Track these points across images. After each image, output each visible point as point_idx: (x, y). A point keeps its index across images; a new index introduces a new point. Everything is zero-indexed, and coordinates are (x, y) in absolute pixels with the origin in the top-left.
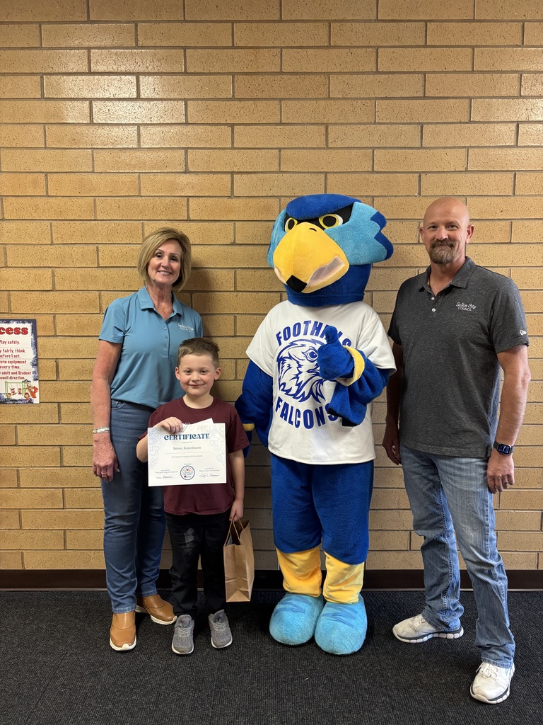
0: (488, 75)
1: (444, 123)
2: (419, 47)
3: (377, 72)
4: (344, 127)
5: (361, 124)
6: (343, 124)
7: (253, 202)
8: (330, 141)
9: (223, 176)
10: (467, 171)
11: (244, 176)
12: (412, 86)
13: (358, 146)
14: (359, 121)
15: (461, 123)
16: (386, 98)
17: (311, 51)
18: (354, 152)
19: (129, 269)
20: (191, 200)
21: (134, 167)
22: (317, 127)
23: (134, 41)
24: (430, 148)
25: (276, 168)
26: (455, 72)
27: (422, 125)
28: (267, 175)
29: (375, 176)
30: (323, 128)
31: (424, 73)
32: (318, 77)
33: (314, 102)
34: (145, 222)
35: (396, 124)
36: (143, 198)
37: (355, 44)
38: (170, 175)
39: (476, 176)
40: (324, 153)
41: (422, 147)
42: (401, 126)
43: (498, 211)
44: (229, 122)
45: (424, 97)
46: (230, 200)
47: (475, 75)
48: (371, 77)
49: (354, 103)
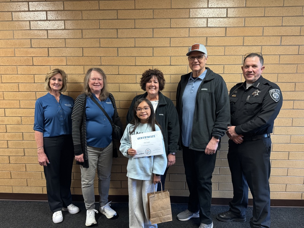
0: (141, 10)
3: (99, 10)
4: (88, 30)
6: (87, 29)
7: (56, 59)
8: (83, 36)
9: (45, 49)
10: (135, 47)
11: (53, 48)
12: (113, 15)
13: (94, 37)
14: (94, 28)
15: (132, 28)
16: (103, 19)
17: (74, 2)
18: (93, 39)
19: (13, 84)
20: (34, 58)
21: (13, 46)
22: (78, 30)
24: (121, 38)
25: (64, 46)
27: (117, 29)
28: (61, 49)
29: (101, 48)
30: (81, 31)
31: (117, 10)
32: (78, 12)
33: (77, 21)
34: (18, 66)
35: (108, 29)
36: (16, 57)
38: (26, 49)
39: (139, 49)
40: (81, 40)
41: (117, 38)
43: (148, 62)
44: (46, 29)
45: (118, 19)
46: (48, 57)
47: (136, 11)
48: (97, 11)
49: (92, 21)
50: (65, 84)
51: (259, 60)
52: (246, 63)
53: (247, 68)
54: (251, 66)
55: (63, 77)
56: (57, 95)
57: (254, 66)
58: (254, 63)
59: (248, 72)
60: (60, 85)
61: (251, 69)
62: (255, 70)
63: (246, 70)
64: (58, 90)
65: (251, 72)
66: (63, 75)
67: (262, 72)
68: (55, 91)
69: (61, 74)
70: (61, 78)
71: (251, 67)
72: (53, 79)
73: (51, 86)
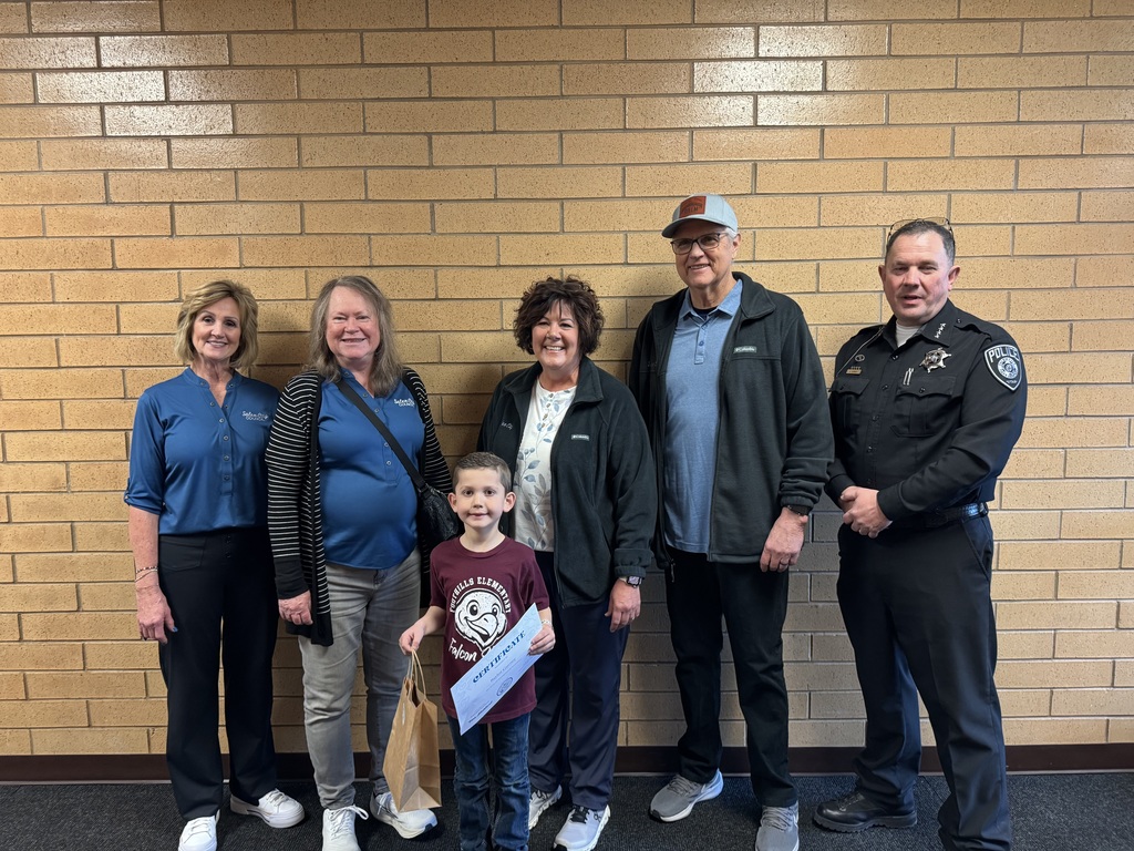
0: (515, 68)
1: (461, 133)
2: (419, 30)
3: (363, 65)
4: (322, 139)
5: (345, 134)
6: (320, 135)
7: (203, 243)
8: (305, 159)
9: (159, 207)
10: (496, 199)
11: (189, 206)
12: (414, 82)
13: (344, 165)
14: (343, 130)
15: (483, 133)
16: (378, 99)
17: (270, 38)
18: (340, 172)
19: (36, 338)
21: (36, 196)
22: (285, 139)
23: (26, 26)
24: (444, 167)
25: (232, 197)
26: (470, 63)
27: (429, 135)
28: (221, 206)
29: (371, 206)
30: (294, 141)
31: (429, 65)
32: (283, 71)
33: (280, 105)
34: (55, 273)
35: (394, 134)
36: (50, 240)
37: (330, 27)
38: (86, 208)
39: (509, 205)
40: (296, 174)
41: (431, 167)
42: (401, 137)
43: (543, 254)
44: (163, 133)
45: (430, 98)
46: (171, 239)
47: (498, 68)
48: (356, 71)
49: (335, 106)
50: (248, 339)
51: (942, 245)
52: (894, 255)
53: (900, 272)
54: (916, 265)
55: (244, 310)
56: (216, 377)
57: (925, 266)
58: (925, 256)
59: (906, 285)
60: (228, 339)
61: (915, 275)
62: (926, 279)
63: (898, 280)
64: (222, 361)
65: (916, 286)
66: (242, 304)
67: (951, 287)
68: (213, 361)
69: (237, 301)
70: (236, 318)
71: (914, 270)
72: (203, 319)
73: (198, 344)
